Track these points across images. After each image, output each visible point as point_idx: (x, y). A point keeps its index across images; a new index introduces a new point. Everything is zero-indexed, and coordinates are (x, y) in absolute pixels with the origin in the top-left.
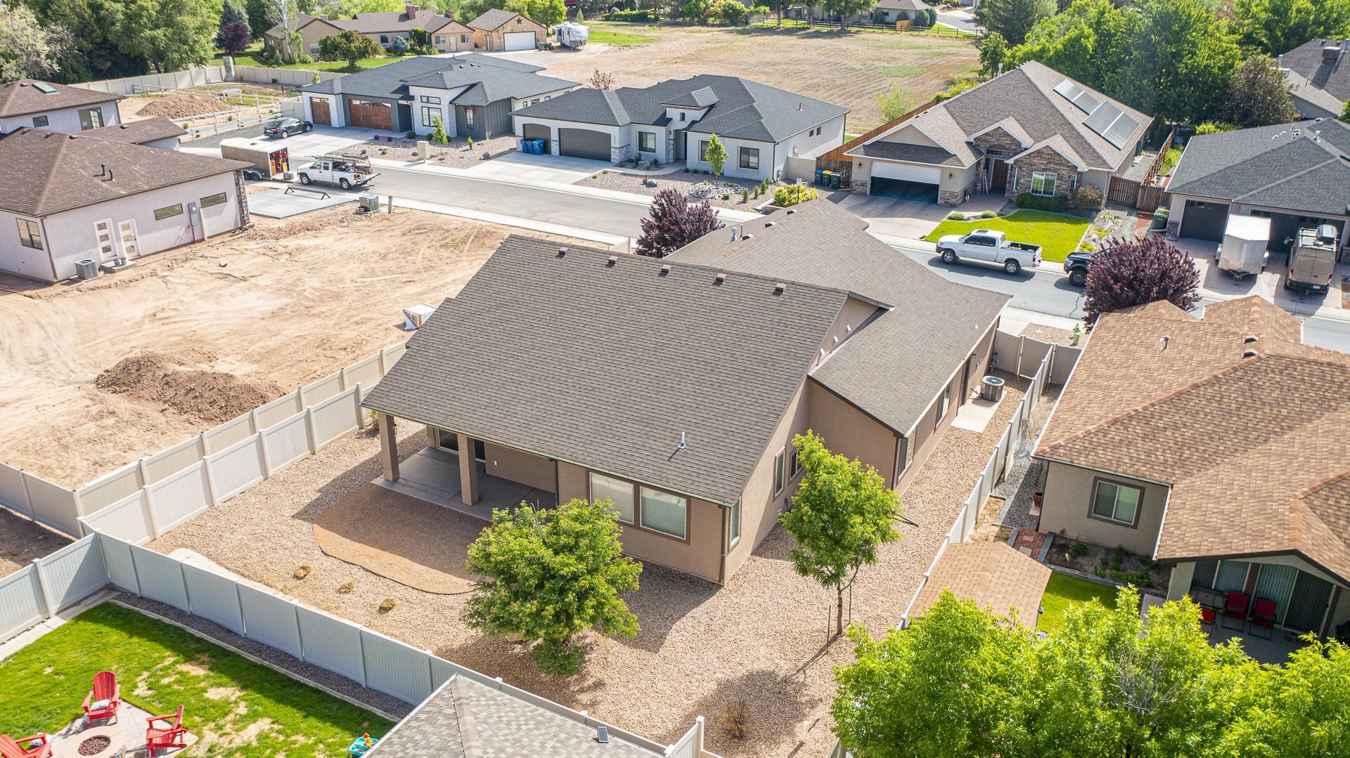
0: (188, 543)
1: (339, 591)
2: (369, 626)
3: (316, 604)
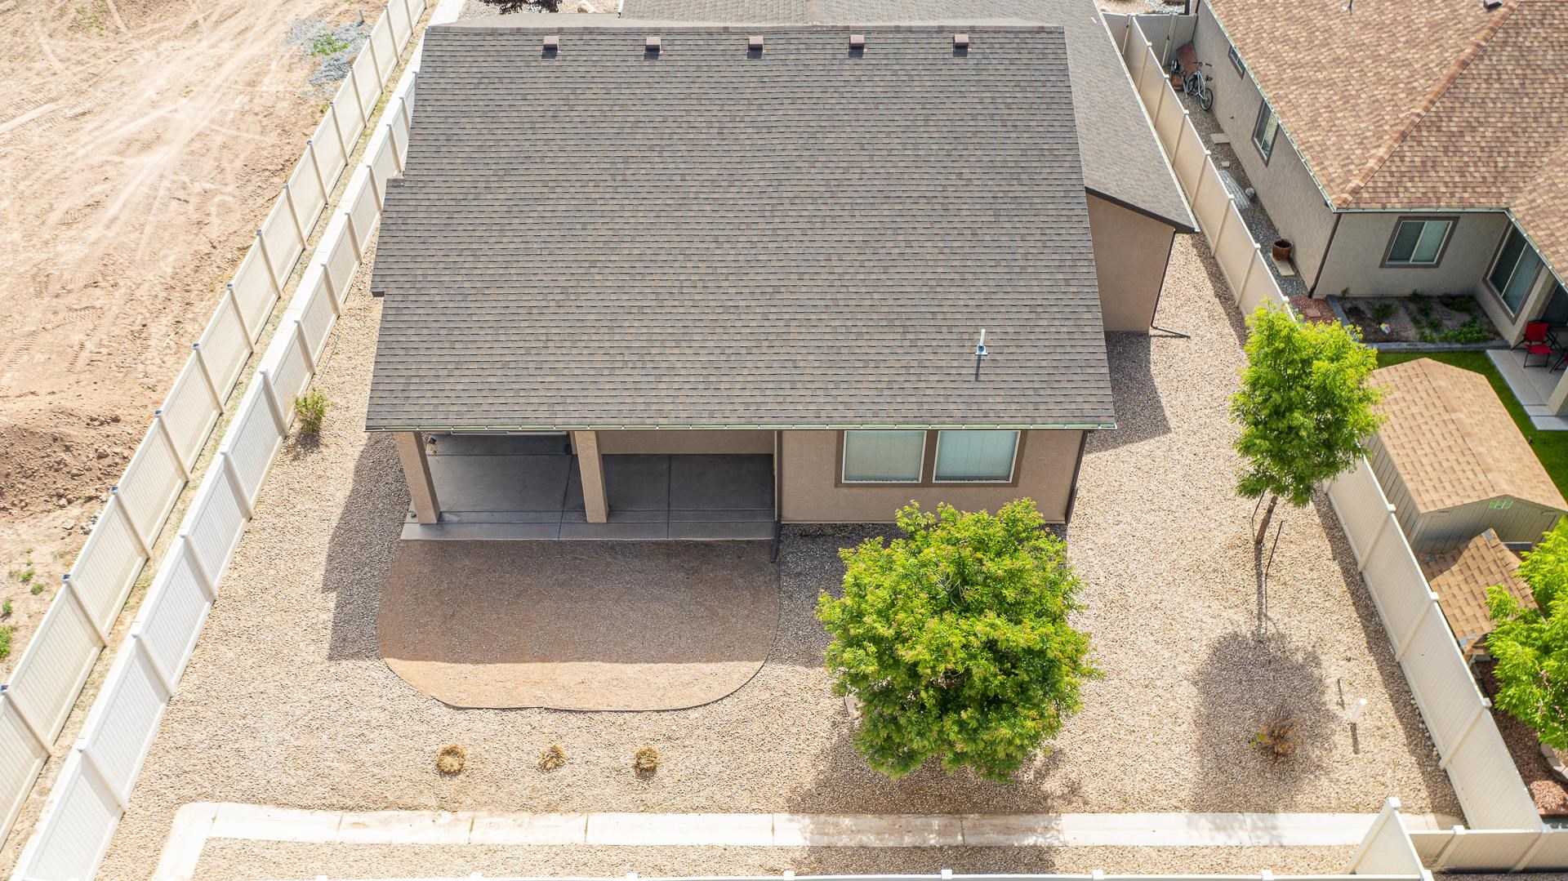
0: (188, 791)
1: (543, 767)
2: (647, 808)
3: (523, 807)
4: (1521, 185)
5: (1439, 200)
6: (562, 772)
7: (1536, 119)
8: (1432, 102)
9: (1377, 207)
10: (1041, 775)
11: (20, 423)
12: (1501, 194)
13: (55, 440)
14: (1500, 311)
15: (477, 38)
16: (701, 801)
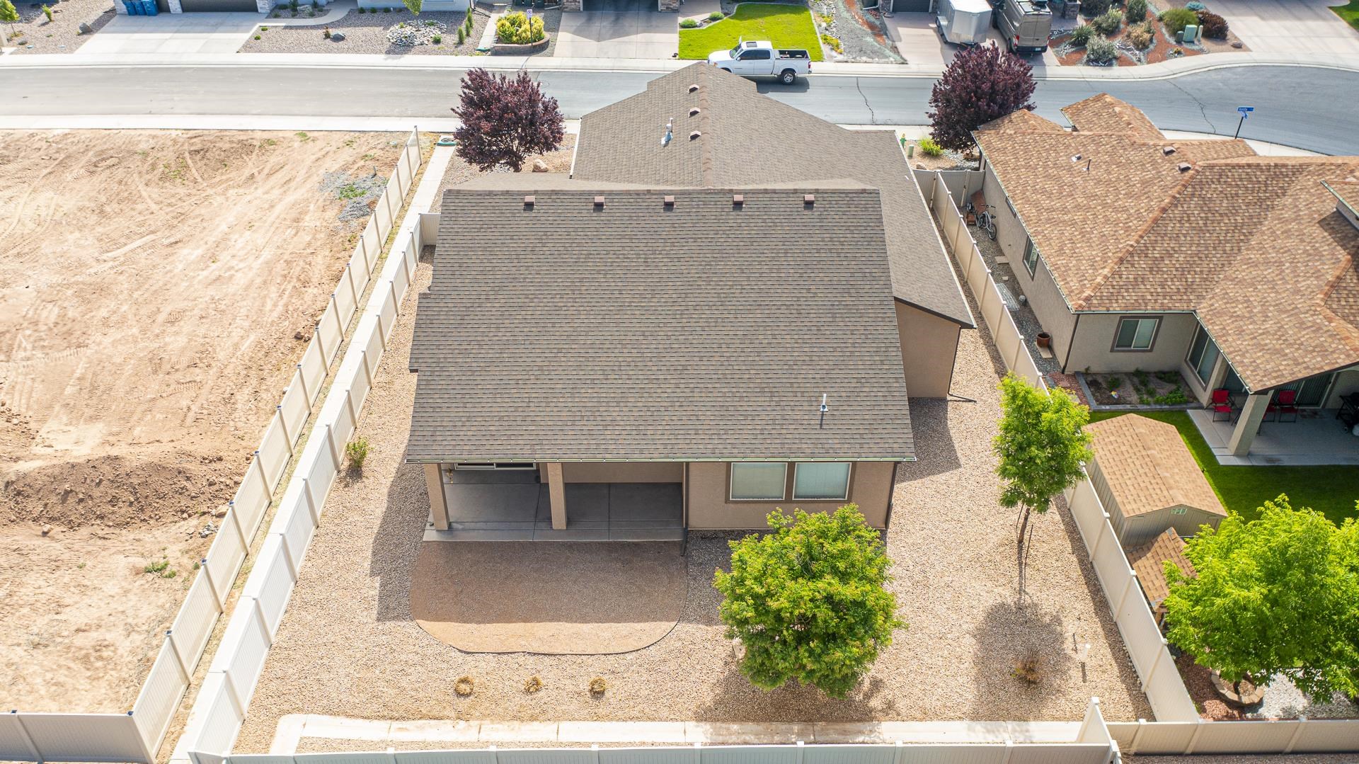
0: (286, 707)
1: (528, 691)
2: (598, 718)
3: (514, 718)
4: (1204, 294)
5: (1146, 304)
6: (541, 694)
7: (1215, 248)
8: (1141, 237)
9: (1103, 310)
10: (868, 696)
11: (156, 461)
12: (1190, 301)
13: (180, 473)
14: (1197, 383)
15: (479, 197)
16: (635, 713)
